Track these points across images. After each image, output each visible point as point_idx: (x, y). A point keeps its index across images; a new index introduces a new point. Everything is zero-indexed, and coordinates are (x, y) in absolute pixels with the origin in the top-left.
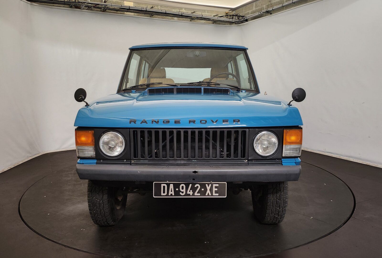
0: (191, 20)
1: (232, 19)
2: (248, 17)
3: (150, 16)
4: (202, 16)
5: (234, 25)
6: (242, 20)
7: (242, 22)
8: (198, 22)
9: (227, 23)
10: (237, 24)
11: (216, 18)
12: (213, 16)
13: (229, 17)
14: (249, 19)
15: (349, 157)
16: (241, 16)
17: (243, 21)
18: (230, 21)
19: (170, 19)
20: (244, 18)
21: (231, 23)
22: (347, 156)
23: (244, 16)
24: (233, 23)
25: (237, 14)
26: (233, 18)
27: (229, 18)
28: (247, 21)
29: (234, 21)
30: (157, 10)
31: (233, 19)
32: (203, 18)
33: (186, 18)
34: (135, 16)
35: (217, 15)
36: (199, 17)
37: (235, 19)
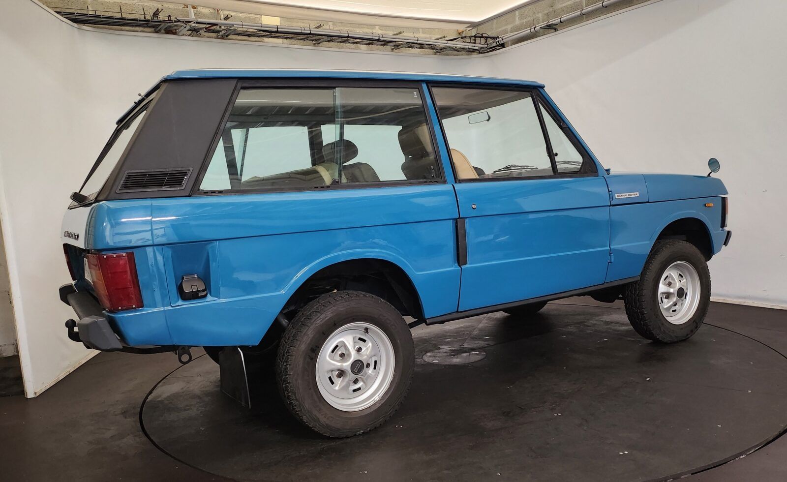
0: (393, 49)
1: (473, 43)
2: (507, 37)
3: (315, 44)
4: (418, 40)
5: (475, 55)
6: (494, 44)
7: (493, 49)
8: (407, 52)
9: (460, 53)
10: (481, 53)
11: (443, 43)
12: (436, 39)
13: (468, 40)
14: (507, 42)
15: (744, 298)
16: (491, 38)
17: (495, 46)
18: (470, 47)
19: (352, 49)
20: (498, 41)
21: (470, 51)
22: (739, 297)
23: (497, 38)
24: (474, 50)
25: (482, 34)
26: (475, 41)
27: (469, 43)
28: (504, 47)
29: (477, 48)
30: (328, 31)
31: (475, 43)
32: (420, 44)
33: (384, 45)
34: (283, 46)
35: (444, 37)
36: (410, 43)
37: (480, 44)
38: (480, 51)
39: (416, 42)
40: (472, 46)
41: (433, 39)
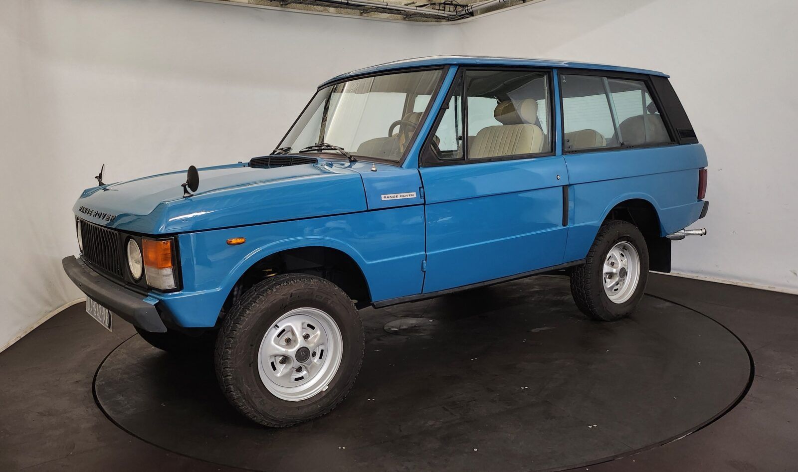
0: (361, 13)
1: (443, 10)
2: (476, 6)
3: (282, 5)
4: (387, 5)
5: (444, 22)
6: (464, 12)
7: (462, 17)
8: (376, 16)
9: (430, 19)
10: (451, 21)
11: (412, 9)
12: (405, 5)
13: (437, 7)
14: (476, 11)
15: (697, 272)
16: (461, 6)
17: (465, 14)
18: (439, 14)
19: (320, 11)
20: (468, 10)
21: (439, 18)
22: (692, 272)
23: (467, 6)
24: (444, 18)
25: (452, 1)
26: (444, 8)
27: (439, 10)
28: (473, 16)
29: (446, 15)
31: (444, 10)
32: (389, 9)
33: (353, 9)
34: (250, 5)
35: (414, 3)
36: (379, 8)
37: (449, 11)
38: (449, 19)
39: (385, 7)
40: (441, 13)
41: (403, 4)
